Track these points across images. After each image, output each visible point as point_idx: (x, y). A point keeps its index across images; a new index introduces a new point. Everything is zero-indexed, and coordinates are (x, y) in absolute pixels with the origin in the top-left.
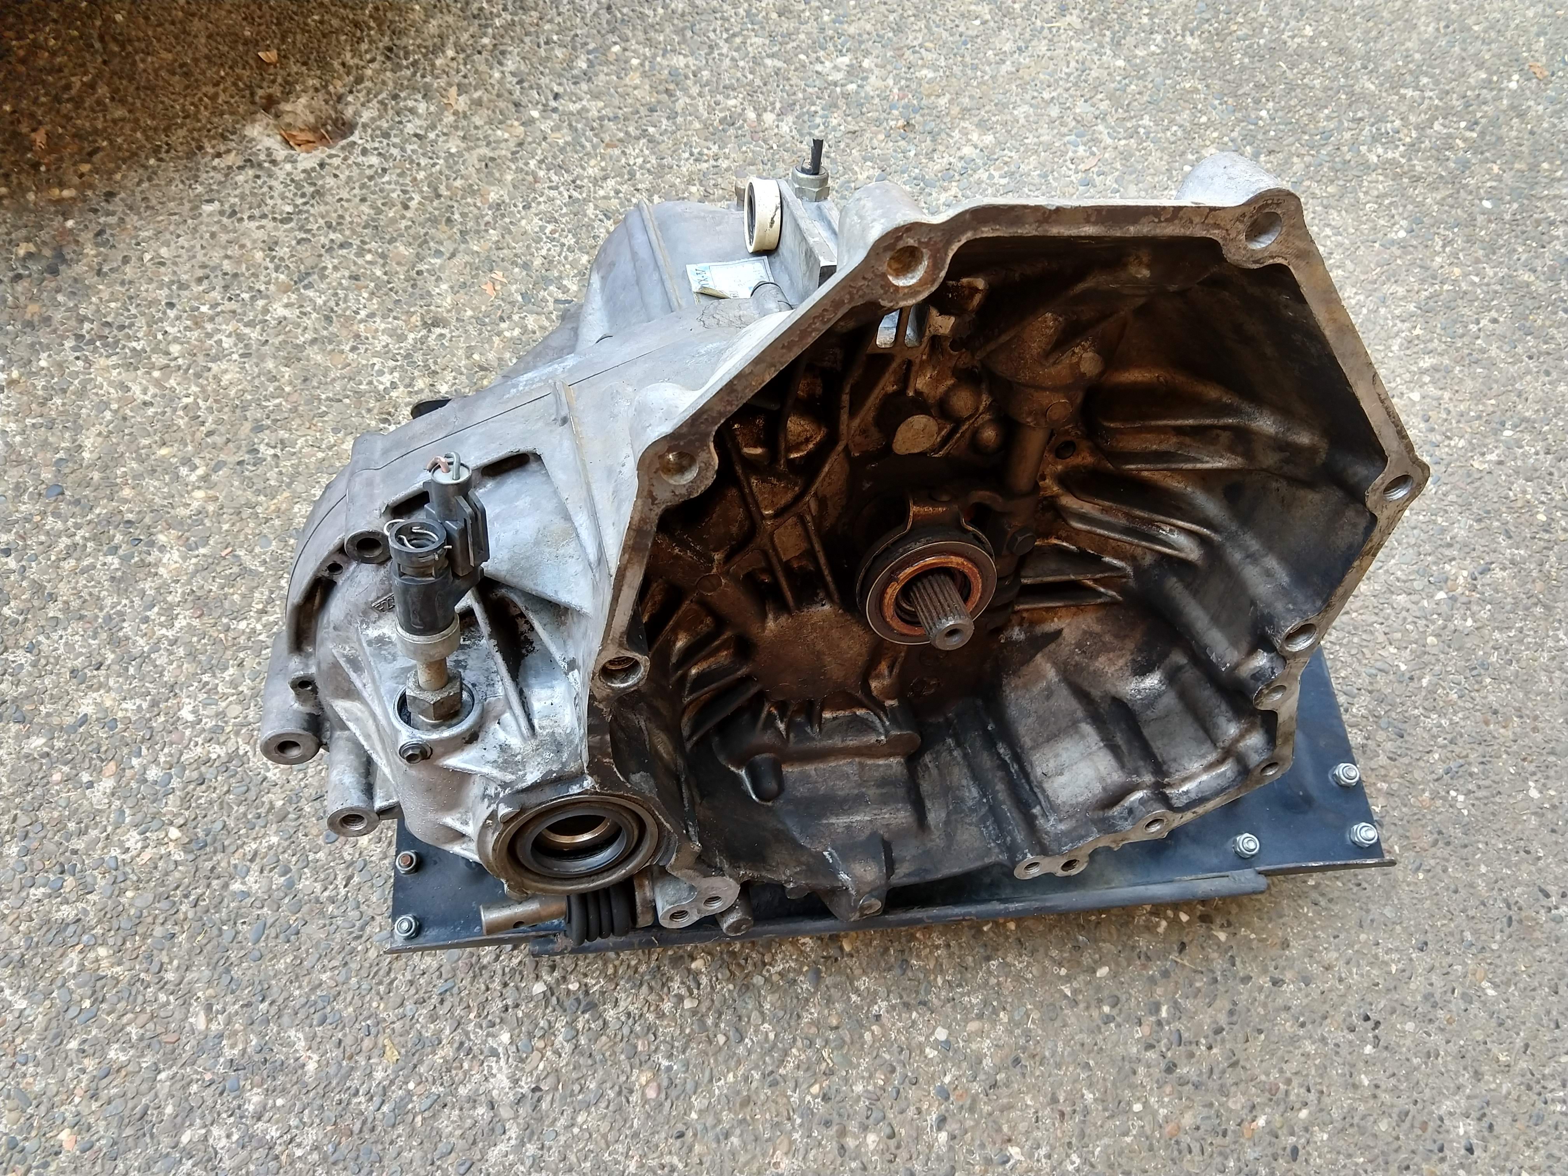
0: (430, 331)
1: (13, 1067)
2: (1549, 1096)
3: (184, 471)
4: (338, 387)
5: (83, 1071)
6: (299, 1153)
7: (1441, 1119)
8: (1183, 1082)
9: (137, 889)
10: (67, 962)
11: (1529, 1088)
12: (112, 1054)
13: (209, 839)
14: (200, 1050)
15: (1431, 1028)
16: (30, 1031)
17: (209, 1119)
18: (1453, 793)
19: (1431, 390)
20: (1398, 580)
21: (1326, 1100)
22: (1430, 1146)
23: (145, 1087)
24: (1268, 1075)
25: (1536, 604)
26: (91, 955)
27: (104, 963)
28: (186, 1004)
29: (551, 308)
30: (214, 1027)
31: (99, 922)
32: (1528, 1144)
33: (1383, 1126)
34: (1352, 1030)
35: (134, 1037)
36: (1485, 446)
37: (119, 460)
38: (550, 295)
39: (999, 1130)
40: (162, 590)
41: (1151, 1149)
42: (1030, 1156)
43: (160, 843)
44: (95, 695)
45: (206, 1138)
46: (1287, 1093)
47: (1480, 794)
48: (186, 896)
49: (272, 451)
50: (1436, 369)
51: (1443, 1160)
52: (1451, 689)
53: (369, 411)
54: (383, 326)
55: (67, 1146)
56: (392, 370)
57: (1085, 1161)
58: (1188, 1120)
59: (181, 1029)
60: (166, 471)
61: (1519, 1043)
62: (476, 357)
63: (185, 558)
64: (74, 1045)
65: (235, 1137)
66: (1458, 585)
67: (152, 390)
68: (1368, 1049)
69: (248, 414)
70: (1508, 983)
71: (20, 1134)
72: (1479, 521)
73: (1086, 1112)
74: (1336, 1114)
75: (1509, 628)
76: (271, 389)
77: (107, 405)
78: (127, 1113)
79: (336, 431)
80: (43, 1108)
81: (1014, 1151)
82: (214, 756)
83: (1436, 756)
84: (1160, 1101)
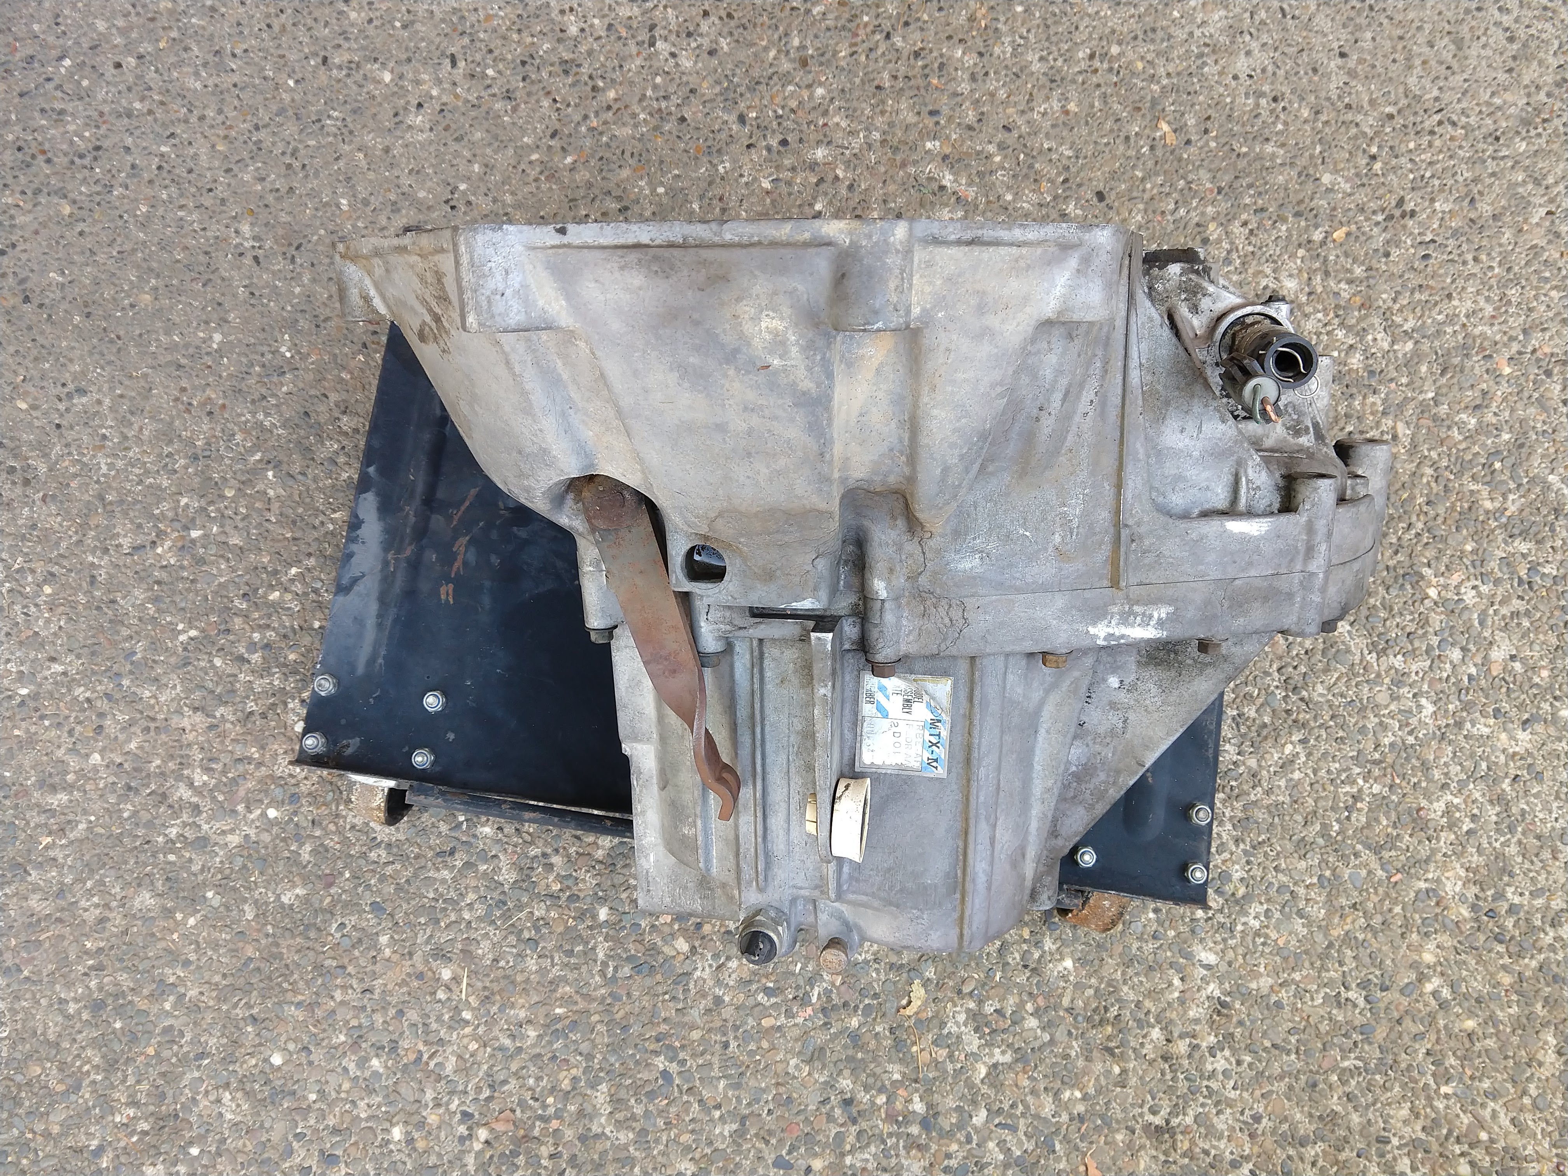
0: (1168, 1122)
1: (1554, 431)
2: (339, 123)
3: (1446, 993)
4: (1276, 1069)
5: (1495, 414)
6: (1320, 315)
7: (431, 129)
8: (619, 199)
9: (1462, 552)
10: (1518, 504)
11: (351, 132)
12: (1473, 421)
13: (1401, 581)
14: (1401, 406)
15: (406, 189)
16: (1543, 456)
17: (1391, 354)
18: (288, 355)
19: (73, 763)
20: (228, 560)
21: (513, 162)
22: (449, 116)
23: (1444, 390)
24: (551, 189)
25: (111, 503)
26: (1497, 504)
27: (1485, 494)
28: (1414, 445)
29: (1022, 1121)
30: (1390, 423)
31: (1493, 531)
32: (374, 97)
33: (478, 135)
34: (469, 203)
35: (1455, 429)
36: (56, 683)
37: (1518, 1025)
38: (1020, 1143)
39: (773, 202)
40: (1459, 848)
41: (662, 162)
42: (755, 179)
43: (1446, 587)
44: (1517, 749)
45: (1393, 343)
46: (541, 173)
47: (265, 349)
48: (1418, 535)
49: (1352, 995)
50: (54, 789)
51: (444, 104)
52: (237, 445)
53: (1241, 1023)
54: (1222, 1144)
55: (1505, 362)
56: (1213, 1074)
57: (715, 166)
58: (625, 173)
59: (1417, 427)
60: (1466, 997)
61: (341, 163)
62: (1117, 1070)
63: (1438, 881)
64: (1506, 437)
65: (1370, 337)
66: (174, 541)
67: (1487, 1114)
68: (463, 187)
69: (1378, 1054)
70: (327, 204)
71: (1542, 380)
72: (113, 602)
73: (701, 197)
74: (511, 151)
75: (151, 486)
76: (1353, 1083)
77: (1535, 1106)
78: (1458, 376)
79: (1278, 1005)
80: (1526, 394)
81: (766, 184)
82: (1399, 657)
83: (285, 389)
84: (642, 189)
